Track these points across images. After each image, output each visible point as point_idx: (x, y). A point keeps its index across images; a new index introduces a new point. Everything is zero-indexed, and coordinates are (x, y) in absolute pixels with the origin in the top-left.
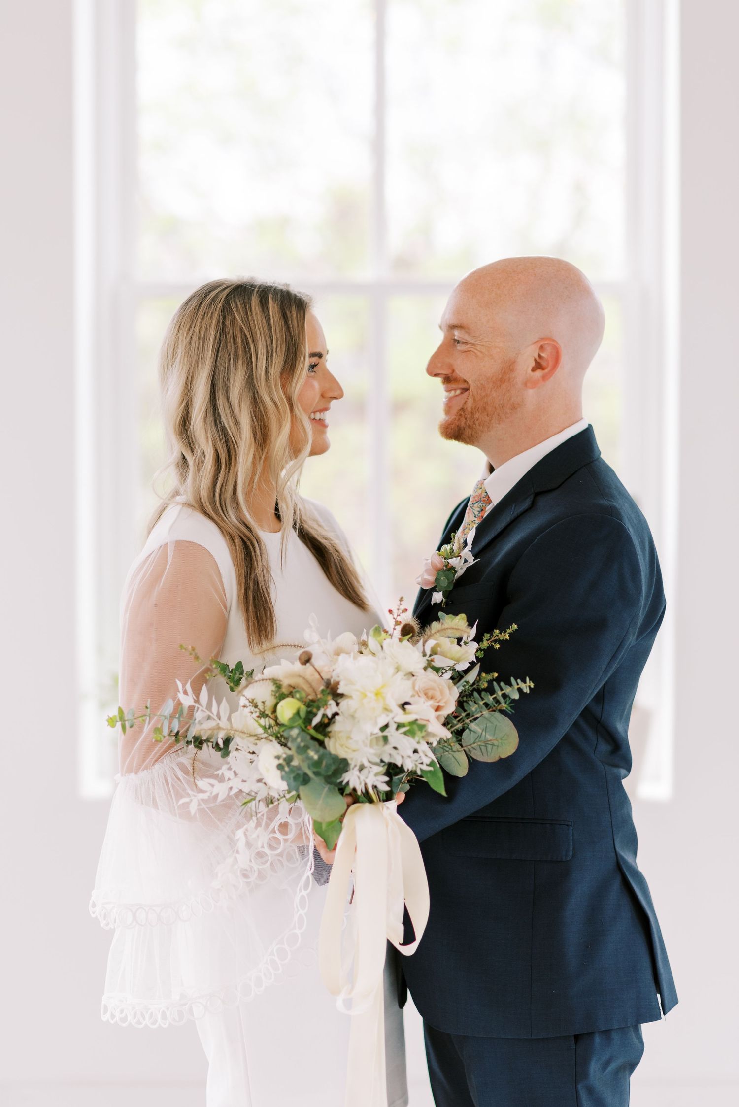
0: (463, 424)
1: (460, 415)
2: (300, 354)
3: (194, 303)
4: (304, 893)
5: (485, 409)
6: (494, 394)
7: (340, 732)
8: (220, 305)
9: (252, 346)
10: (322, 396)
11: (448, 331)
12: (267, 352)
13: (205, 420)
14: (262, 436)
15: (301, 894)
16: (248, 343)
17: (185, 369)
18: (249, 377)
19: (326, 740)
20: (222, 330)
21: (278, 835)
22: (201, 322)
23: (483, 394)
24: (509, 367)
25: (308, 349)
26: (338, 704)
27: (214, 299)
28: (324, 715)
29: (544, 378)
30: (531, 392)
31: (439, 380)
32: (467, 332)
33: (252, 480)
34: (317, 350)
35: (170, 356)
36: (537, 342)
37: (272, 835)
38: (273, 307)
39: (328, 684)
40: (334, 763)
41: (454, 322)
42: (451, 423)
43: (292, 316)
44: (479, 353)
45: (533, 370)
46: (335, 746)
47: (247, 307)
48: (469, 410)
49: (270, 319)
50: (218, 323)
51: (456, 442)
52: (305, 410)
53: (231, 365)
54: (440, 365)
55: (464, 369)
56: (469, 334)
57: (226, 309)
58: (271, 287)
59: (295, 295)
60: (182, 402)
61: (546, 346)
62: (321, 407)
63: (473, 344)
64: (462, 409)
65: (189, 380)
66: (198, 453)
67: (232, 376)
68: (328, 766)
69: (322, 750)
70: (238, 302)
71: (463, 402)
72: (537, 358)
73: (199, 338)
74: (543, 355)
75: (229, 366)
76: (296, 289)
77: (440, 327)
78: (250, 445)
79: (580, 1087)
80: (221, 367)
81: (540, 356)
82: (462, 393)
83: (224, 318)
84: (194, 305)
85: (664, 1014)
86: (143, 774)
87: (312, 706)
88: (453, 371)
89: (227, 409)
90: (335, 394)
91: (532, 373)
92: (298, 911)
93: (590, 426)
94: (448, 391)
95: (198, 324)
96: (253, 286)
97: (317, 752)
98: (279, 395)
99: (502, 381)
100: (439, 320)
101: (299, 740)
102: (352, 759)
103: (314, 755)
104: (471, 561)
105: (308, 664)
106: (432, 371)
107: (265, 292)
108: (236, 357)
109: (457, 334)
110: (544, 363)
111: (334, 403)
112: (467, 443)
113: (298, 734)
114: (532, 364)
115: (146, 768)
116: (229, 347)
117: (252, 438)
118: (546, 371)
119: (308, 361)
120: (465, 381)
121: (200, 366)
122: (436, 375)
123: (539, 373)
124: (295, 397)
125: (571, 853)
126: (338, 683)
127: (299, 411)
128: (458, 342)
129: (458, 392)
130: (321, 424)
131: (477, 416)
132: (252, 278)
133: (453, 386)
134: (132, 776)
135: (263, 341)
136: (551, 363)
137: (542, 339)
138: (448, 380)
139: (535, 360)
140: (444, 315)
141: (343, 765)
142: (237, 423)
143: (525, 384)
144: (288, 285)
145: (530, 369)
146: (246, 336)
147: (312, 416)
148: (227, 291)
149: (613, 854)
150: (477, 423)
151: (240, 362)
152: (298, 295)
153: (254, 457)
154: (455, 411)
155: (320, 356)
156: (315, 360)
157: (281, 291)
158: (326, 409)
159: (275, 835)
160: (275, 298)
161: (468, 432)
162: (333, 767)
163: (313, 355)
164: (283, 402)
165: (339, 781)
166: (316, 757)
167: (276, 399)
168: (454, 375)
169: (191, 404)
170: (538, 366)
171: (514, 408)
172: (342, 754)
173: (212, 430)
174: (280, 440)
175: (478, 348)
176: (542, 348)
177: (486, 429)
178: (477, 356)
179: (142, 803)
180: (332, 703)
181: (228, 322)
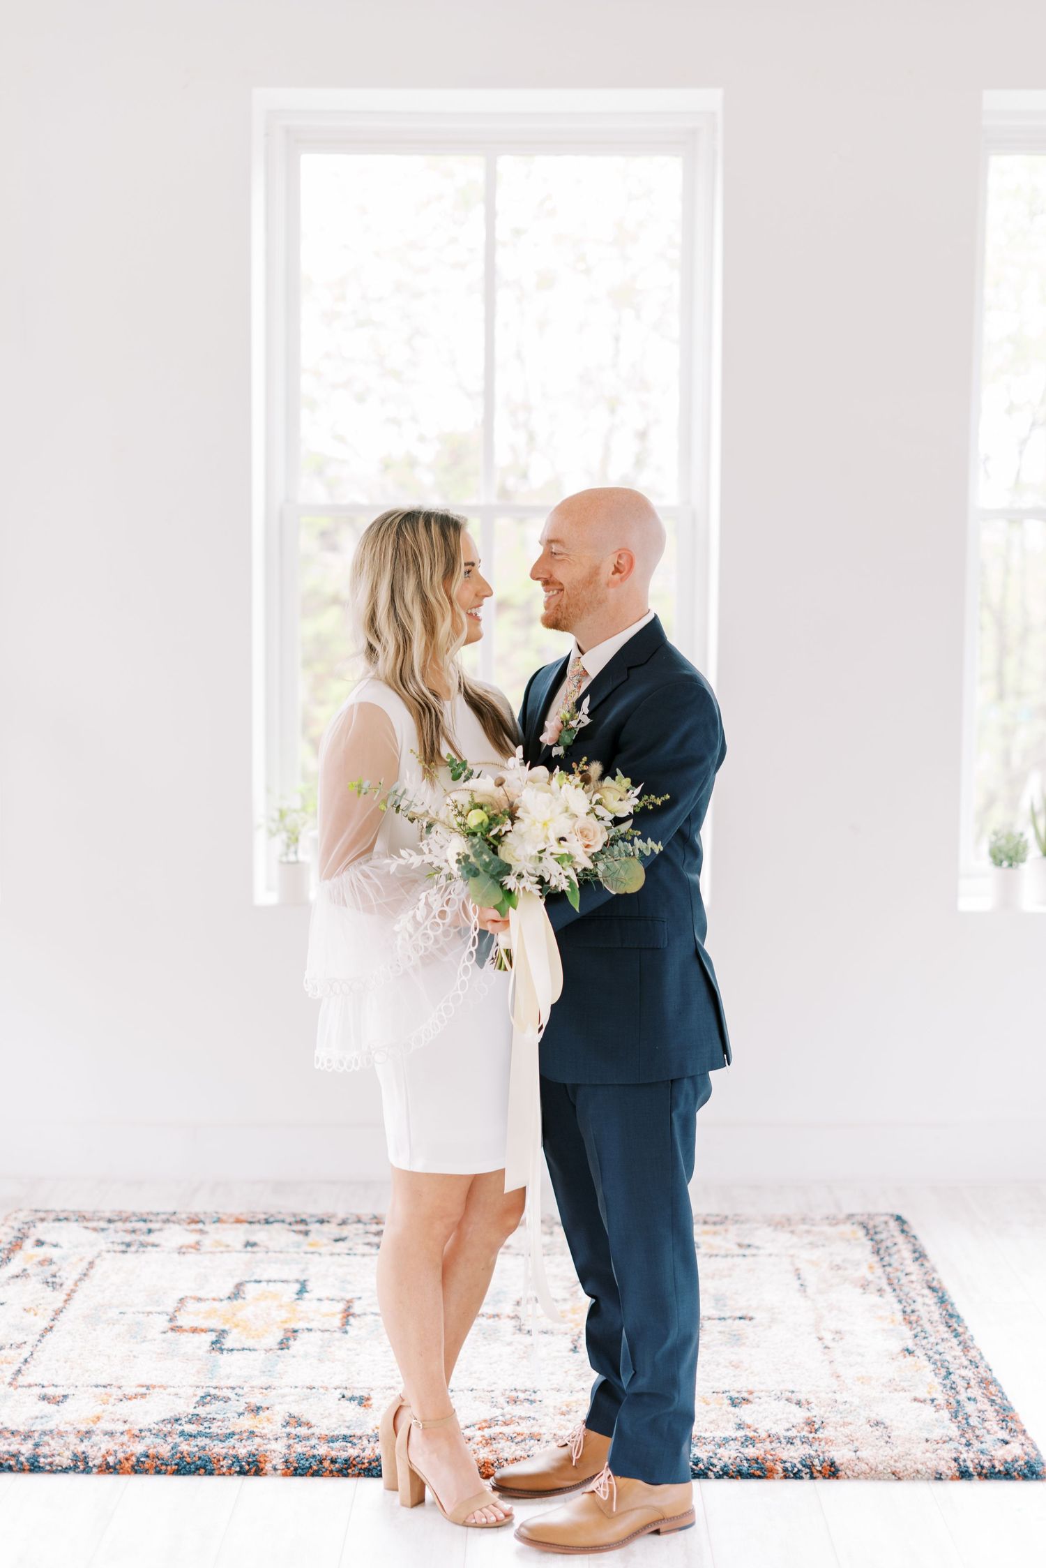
0: (559, 617)
1: (558, 610)
2: (457, 563)
3: (375, 529)
4: (467, 963)
5: (577, 604)
6: (584, 593)
7: (510, 844)
8: (395, 528)
9: (419, 559)
10: (476, 595)
11: (547, 544)
12: (431, 564)
13: (388, 617)
14: (431, 628)
15: (464, 964)
16: (416, 557)
17: (371, 578)
18: (418, 583)
19: (499, 847)
20: (397, 549)
21: (438, 920)
22: (382, 542)
23: (576, 593)
24: (595, 571)
25: (463, 559)
26: (513, 824)
27: (390, 524)
28: (500, 830)
29: (622, 579)
30: (612, 591)
31: (539, 583)
32: (561, 545)
33: (425, 661)
34: (470, 561)
35: (358, 567)
36: (616, 552)
37: (433, 920)
38: (435, 530)
39: (511, 805)
40: (500, 866)
41: (552, 537)
42: (550, 616)
43: (450, 534)
44: (572, 562)
45: (613, 574)
46: (505, 854)
47: (415, 531)
48: (564, 606)
49: (432, 538)
50: (394, 540)
51: (555, 630)
52: (463, 607)
53: (405, 574)
54: (541, 571)
55: (561, 574)
56: (564, 546)
57: (399, 532)
58: (434, 513)
59: (453, 519)
60: (369, 603)
61: (623, 555)
62: (476, 603)
63: (567, 555)
64: (559, 605)
65: (374, 584)
66: (383, 640)
67: (405, 583)
68: (494, 868)
69: (494, 856)
70: (408, 525)
71: (559, 599)
72: (616, 564)
73: (380, 555)
74: (620, 562)
75: (403, 576)
76: (454, 513)
77: (540, 543)
78: (423, 634)
79: (673, 1115)
80: (398, 576)
81: (618, 562)
82: (558, 593)
83: (398, 539)
84: (375, 530)
85: (729, 1064)
86: (335, 880)
87: (493, 820)
88: (551, 576)
89: (403, 608)
90: (486, 593)
91: (612, 576)
92: (461, 977)
93: (656, 617)
94: (546, 591)
95: (379, 544)
96: (419, 513)
97: (489, 857)
98: (441, 594)
99: (590, 583)
100: (538, 537)
101: (478, 846)
102: (514, 866)
103: (486, 858)
104: (587, 721)
105: (500, 787)
106: (534, 576)
107: (428, 517)
108: (408, 569)
109: (555, 548)
110: (621, 569)
111: (486, 600)
112: (563, 630)
113: (478, 843)
114: (613, 569)
115: (338, 875)
116: (402, 560)
117: (424, 629)
118: (623, 574)
119: (463, 569)
120: (561, 584)
121: (382, 576)
122: (538, 579)
123: (617, 576)
124: (454, 597)
125: (666, 943)
126: (518, 808)
127: (457, 607)
128: (555, 554)
129: (555, 592)
130: (475, 619)
131: (571, 610)
132: (420, 507)
133: (551, 587)
134: (327, 882)
135: (428, 555)
136: (627, 568)
137: (620, 550)
138: (546, 583)
139: (615, 566)
140: (543, 533)
141: (506, 869)
142: (410, 617)
143: (608, 585)
144: (448, 510)
145: (611, 573)
146: (414, 551)
147: (469, 612)
148: (400, 518)
149: (694, 944)
150: (571, 615)
151: (411, 572)
152: (454, 518)
153: (426, 644)
154: (553, 606)
155: (473, 564)
156: (469, 567)
157: (442, 515)
158: (480, 605)
159: (436, 920)
160: (436, 521)
161: (564, 622)
162: (499, 869)
163: (466, 564)
164: (444, 599)
165: (500, 880)
166: (487, 860)
167: (440, 599)
168: (552, 578)
169: (377, 606)
170: (617, 570)
171: (600, 602)
172: (508, 860)
173: (394, 625)
174: (444, 628)
175: (571, 558)
176: (620, 556)
177: (578, 620)
178: (570, 564)
179: (335, 902)
180: (509, 822)
181: (401, 542)
